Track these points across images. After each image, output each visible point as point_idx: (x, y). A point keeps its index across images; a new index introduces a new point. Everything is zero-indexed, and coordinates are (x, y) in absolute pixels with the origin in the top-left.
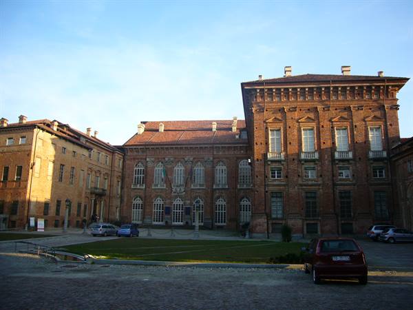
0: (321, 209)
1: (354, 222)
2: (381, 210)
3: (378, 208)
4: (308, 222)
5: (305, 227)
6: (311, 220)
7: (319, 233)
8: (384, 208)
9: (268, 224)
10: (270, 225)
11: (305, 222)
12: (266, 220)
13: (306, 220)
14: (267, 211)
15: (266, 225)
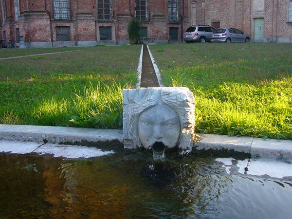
0: (116, 8)
1: (149, 26)
2: (172, 13)
3: (170, 10)
4: (101, 25)
5: (98, 31)
6: (104, 22)
7: (114, 39)
8: (175, 10)
9: (51, 28)
10: (54, 30)
11: (99, 25)
12: (49, 22)
13: (99, 22)
14: (48, 9)
15: (48, 29)
